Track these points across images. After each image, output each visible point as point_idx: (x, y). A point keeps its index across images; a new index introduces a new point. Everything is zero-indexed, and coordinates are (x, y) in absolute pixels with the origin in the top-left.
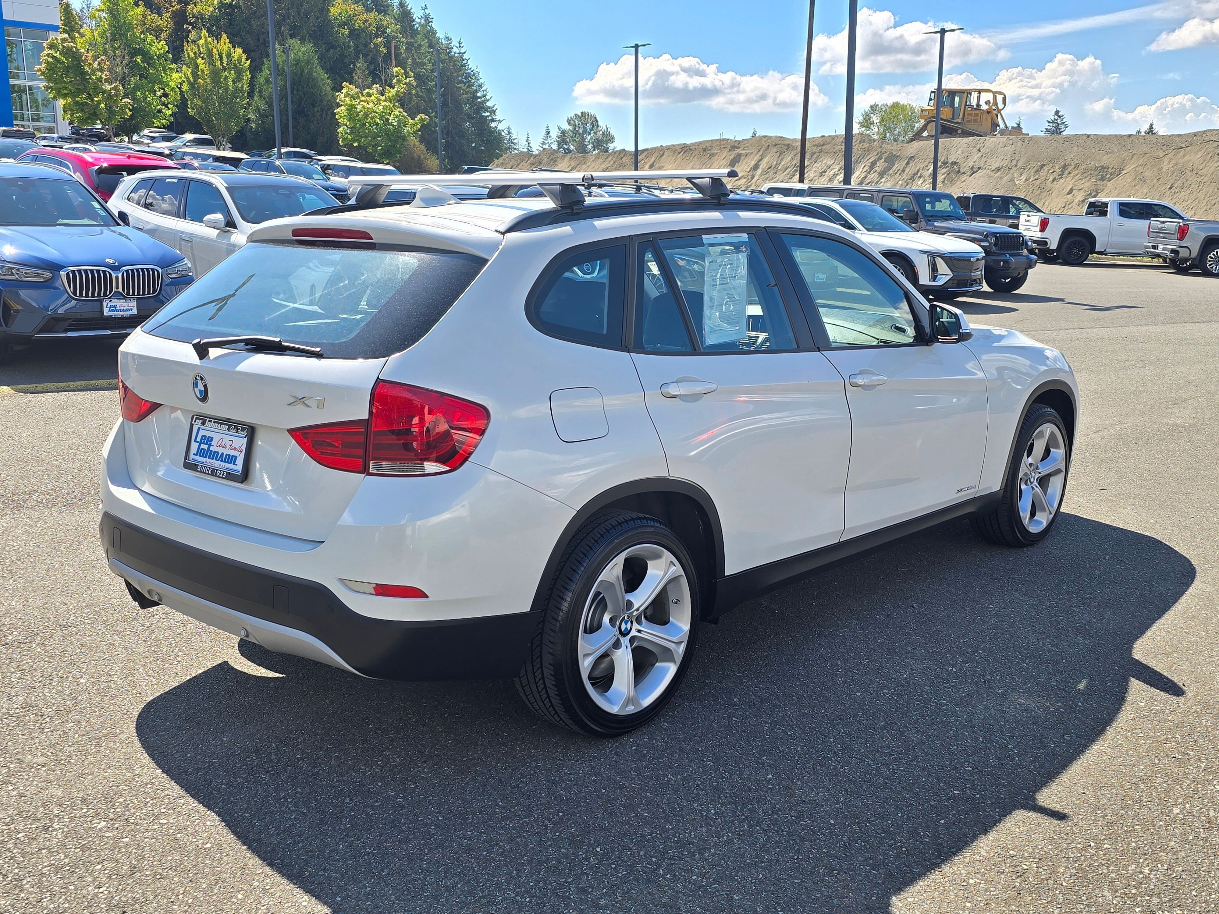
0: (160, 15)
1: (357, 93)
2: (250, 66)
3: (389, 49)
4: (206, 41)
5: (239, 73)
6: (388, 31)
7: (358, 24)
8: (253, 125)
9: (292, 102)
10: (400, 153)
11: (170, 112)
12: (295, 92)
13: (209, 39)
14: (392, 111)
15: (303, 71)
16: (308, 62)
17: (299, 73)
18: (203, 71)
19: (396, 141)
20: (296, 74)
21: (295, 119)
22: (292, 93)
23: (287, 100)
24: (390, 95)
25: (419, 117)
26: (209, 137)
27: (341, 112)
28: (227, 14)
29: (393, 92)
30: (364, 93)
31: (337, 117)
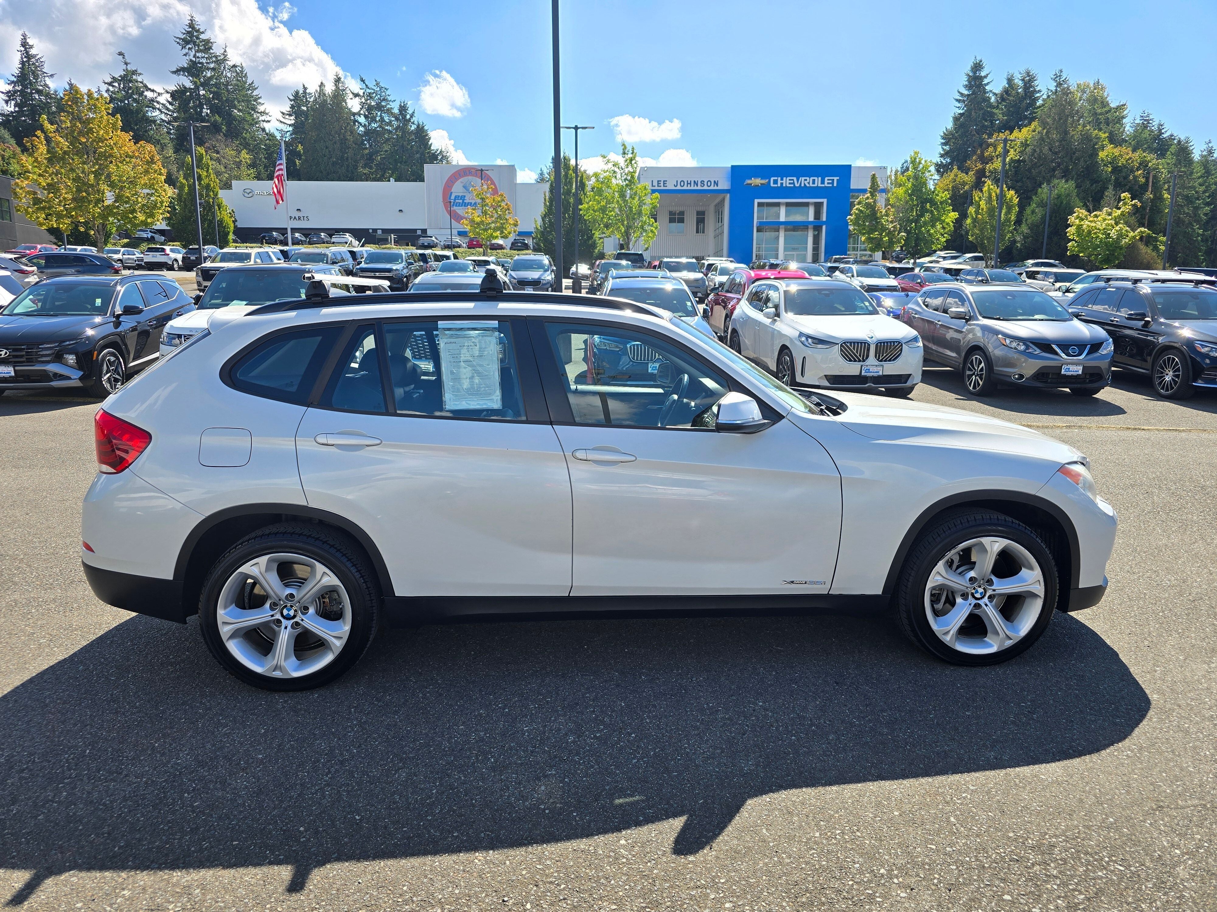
0: (967, 174)
1: (1086, 216)
2: (1018, 202)
3: (1147, 179)
4: (989, 188)
5: (1009, 209)
6: (1150, 165)
7: (1121, 162)
8: (1019, 245)
9: (1049, 225)
10: (1118, 260)
11: (945, 239)
12: (1053, 218)
13: (991, 187)
14: (1113, 227)
15: (1062, 203)
16: (1068, 195)
17: (1059, 204)
18: (983, 209)
19: (1114, 251)
20: (1056, 205)
21: (1049, 238)
22: (1050, 219)
23: (1044, 225)
24: (1116, 214)
25: (1139, 230)
26: (981, 254)
27: (1071, 231)
28: (1014, 167)
29: (1119, 212)
30: (1092, 215)
31: (1068, 235)
